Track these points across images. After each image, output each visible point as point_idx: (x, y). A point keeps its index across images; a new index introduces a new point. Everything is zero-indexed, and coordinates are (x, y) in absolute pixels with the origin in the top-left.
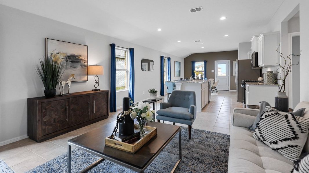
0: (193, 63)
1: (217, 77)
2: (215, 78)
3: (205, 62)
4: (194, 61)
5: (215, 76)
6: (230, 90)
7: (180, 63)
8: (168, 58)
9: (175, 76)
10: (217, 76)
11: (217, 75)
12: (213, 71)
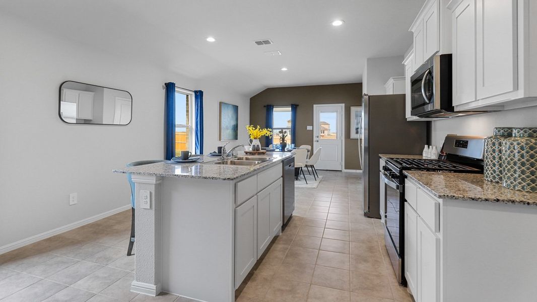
0: (269, 109)
1: (318, 141)
2: (315, 143)
3: (295, 107)
4: (270, 106)
5: (315, 139)
6: (344, 170)
7: (236, 108)
8: (196, 92)
9: (220, 140)
10: (317, 139)
11: (318, 137)
12: (309, 128)
